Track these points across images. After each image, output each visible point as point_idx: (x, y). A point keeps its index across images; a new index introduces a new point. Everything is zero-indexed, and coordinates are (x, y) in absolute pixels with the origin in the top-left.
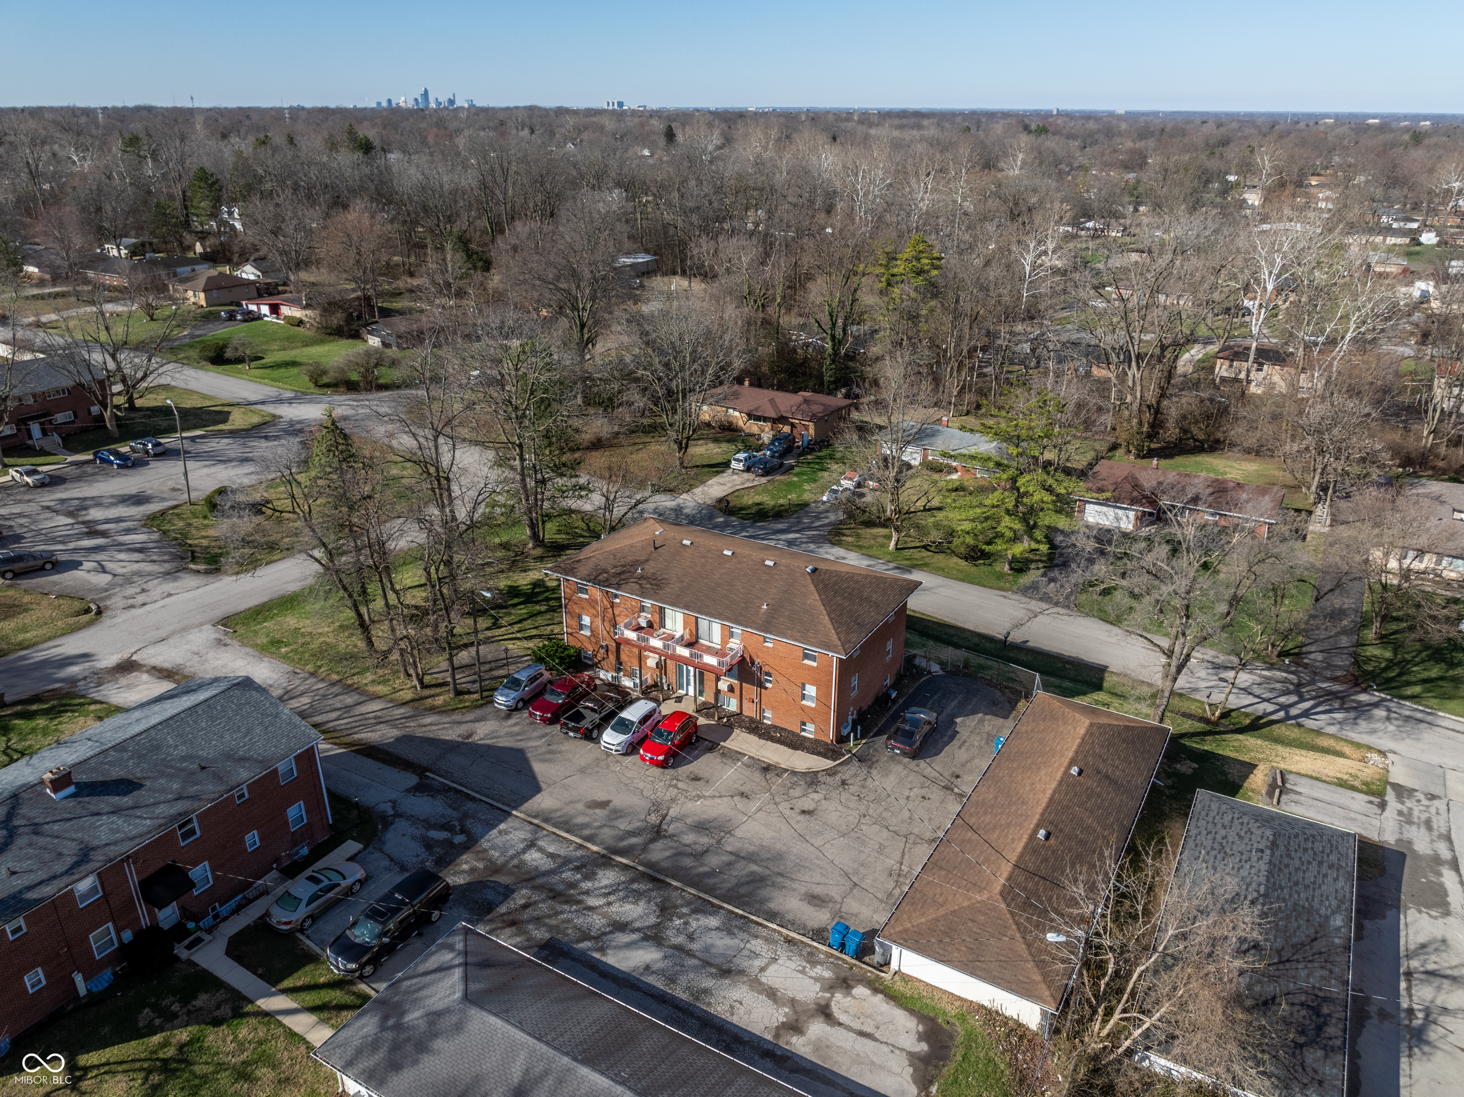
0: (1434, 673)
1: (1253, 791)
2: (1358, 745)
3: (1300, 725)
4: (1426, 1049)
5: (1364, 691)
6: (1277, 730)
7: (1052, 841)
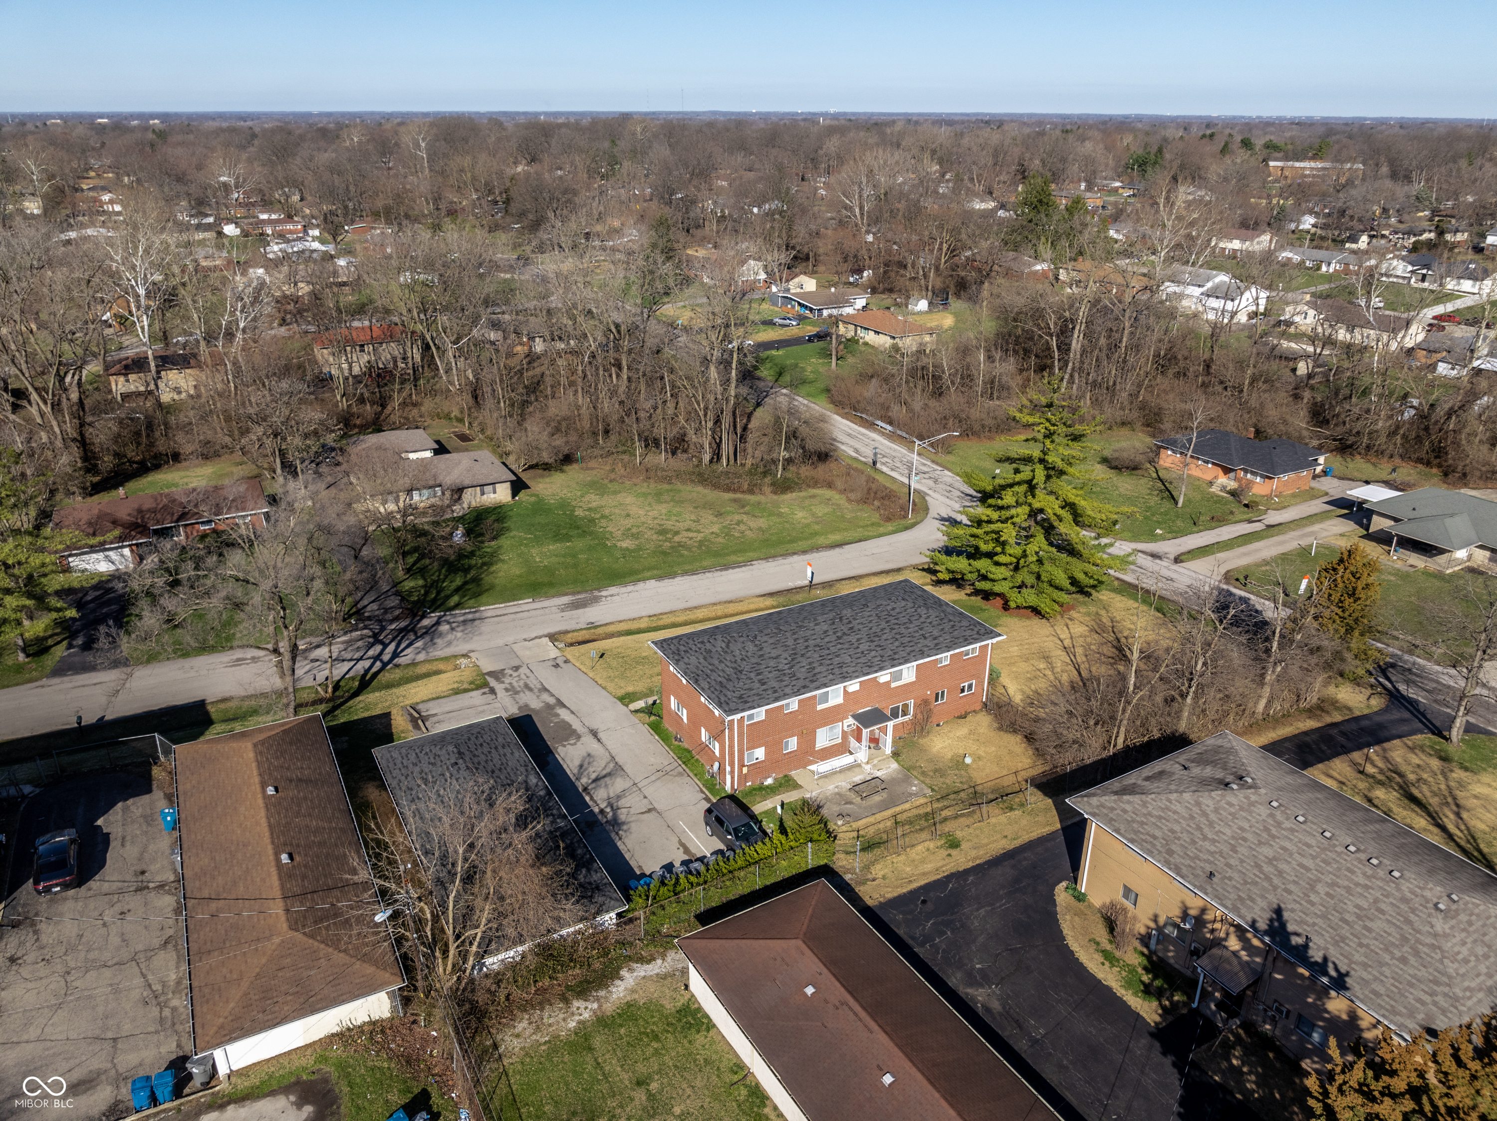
0: (458, 581)
1: (402, 732)
2: (446, 659)
3: (397, 666)
4: (625, 827)
5: (423, 617)
6: (385, 677)
7: (297, 858)
